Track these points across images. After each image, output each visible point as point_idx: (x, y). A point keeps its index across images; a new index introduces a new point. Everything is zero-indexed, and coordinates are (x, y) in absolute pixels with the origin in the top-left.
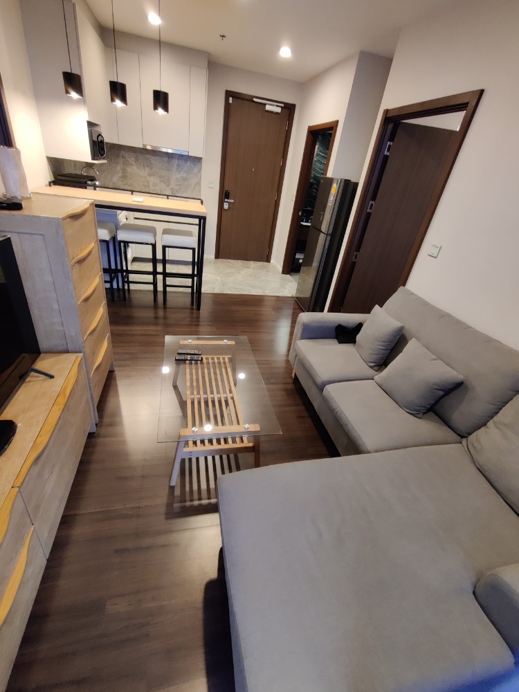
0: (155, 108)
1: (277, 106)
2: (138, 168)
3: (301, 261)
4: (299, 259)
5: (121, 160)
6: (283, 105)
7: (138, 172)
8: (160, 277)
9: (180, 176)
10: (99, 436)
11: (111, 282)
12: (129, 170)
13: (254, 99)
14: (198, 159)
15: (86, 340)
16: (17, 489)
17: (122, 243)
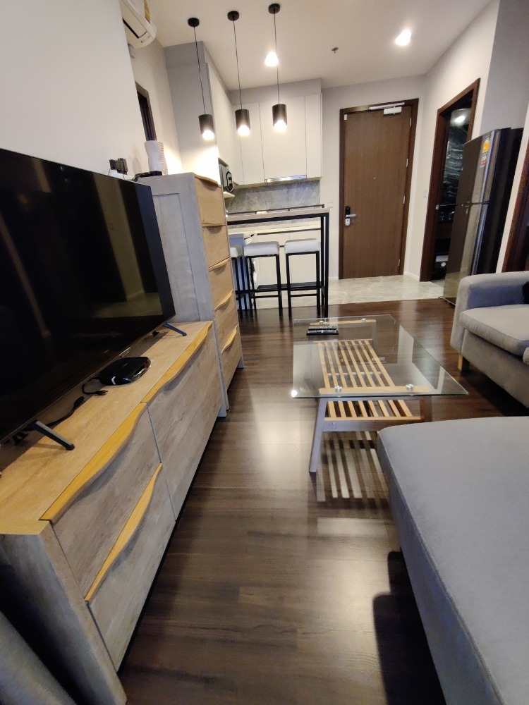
1: (397, 106)
2: (261, 205)
3: (443, 265)
4: (441, 263)
5: (246, 201)
6: (403, 104)
9: (300, 202)
10: (229, 421)
13: (371, 108)
14: (315, 182)
15: (216, 311)
16: (145, 404)
17: (248, 259)
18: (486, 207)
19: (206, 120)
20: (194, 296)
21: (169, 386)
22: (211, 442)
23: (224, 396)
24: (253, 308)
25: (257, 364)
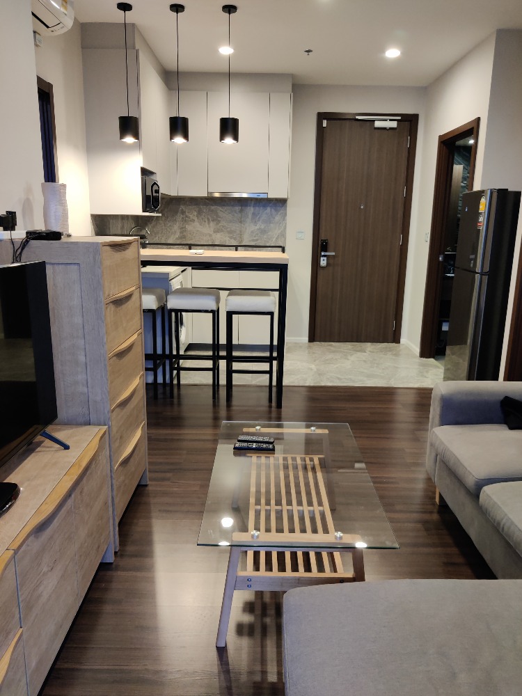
0: (222, 138)
1: (391, 120)
2: (201, 225)
5: (179, 217)
6: (399, 118)
7: (200, 228)
8: (223, 364)
9: (258, 227)
10: (117, 568)
11: (155, 370)
12: (189, 227)
13: (357, 117)
14: (282, 202)
15: (113, 411)
16: (12, 552)
17: (173, 314)
18: (485, 278)
19: (129, 125)
20: (85, 390)
21: (41, 528)
22: (87, 600)
23: (112, 531)
24: (175, 382)
25: (168, 479)
